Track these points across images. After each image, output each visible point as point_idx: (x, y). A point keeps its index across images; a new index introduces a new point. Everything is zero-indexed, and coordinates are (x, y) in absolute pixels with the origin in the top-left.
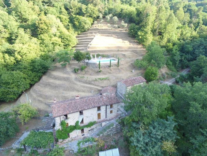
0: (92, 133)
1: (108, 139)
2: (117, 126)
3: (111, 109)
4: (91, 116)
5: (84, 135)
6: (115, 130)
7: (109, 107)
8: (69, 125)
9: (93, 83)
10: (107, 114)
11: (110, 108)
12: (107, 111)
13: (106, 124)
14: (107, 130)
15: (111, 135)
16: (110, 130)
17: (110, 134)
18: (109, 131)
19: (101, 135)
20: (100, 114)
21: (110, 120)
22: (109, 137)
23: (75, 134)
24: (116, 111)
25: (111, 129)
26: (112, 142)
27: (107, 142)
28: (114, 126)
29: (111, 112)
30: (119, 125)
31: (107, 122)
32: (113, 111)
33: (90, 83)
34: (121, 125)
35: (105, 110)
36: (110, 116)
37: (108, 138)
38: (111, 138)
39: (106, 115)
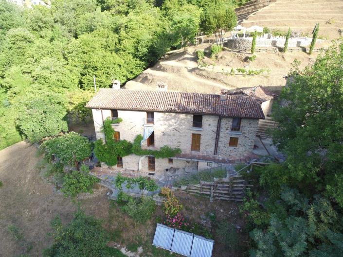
0: (170, 178)
1: (195, 205)
2: (235, 183)
3: (235, 134)
4: (174, 135)
5: (153, 174)
6: (226, 192)
7: (227, 124)
8: (122, 138)
9: (222, 78)
10: (220, 144)
11: (230, 128)
12: (221, 135)
13: (209, 167)
14: (203, 182)
15: (211, 200)
16: (210, 185)
17: (209, 195)
18: (207, 185)
19: (184, 188)
20: (199, 135)
21: (223, 161)
22: (201, 202)
23: (135, 165)
24: (249, 144)
25: (212, 183)
26: (204, 217)
27: (191, 210)
28: (226, 180)
29: (233, 142)
30: (242, 183)
31: (214, 165)
32: (239, 142)
33: (215, 79)
34: (249, 183)
35: (215, 129)
36: (226, 151)
37: (198, 203)
38: (206, 205)
39: (216, 145)
